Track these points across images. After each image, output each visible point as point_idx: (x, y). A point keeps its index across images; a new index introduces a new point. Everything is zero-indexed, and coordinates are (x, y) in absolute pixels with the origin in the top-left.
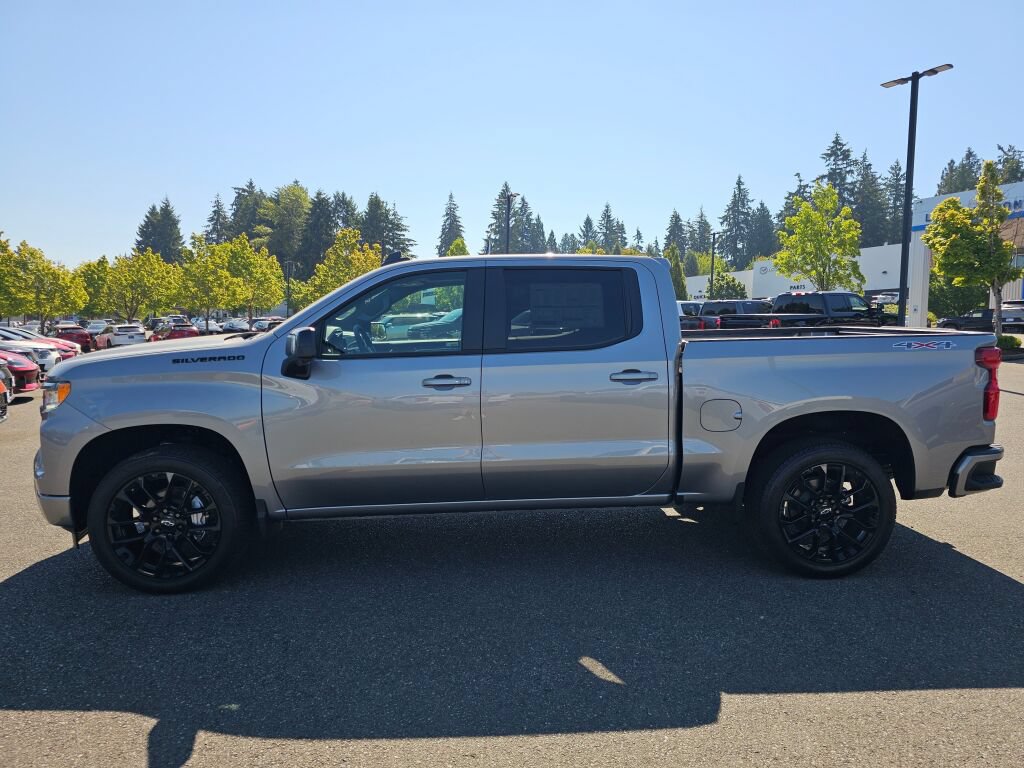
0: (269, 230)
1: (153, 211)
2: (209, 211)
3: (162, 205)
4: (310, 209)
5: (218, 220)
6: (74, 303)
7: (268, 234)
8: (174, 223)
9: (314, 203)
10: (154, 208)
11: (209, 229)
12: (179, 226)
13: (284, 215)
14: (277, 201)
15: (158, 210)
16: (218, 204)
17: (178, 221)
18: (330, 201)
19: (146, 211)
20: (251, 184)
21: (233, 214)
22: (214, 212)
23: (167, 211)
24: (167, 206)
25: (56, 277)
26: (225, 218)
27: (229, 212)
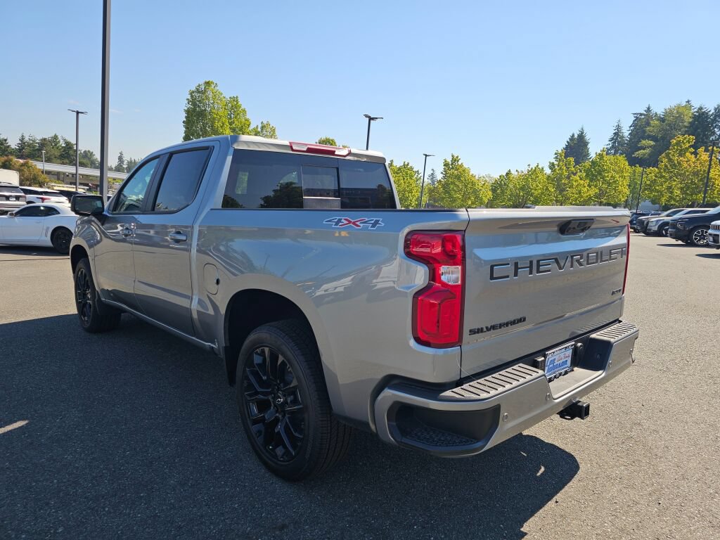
0: (652, 143)
1: (572, 138)
2: (611, 134)
3: (578, 133)
4: (690, 123)
5: (617, 139)
6: (481, 199)
7: (651, 147)
8: (586, 144)
9: (695, 117)
10: (573, 135)
11: (609, 147)
12: (589, 146)
13: (667, 130)
14: (662, 120)
15: (576, 136)
16: (618, 128)
17: (588, 143)
18: (711, 113)
19: (567, 138)
20: (649, 108)
21: (630, 134)
22: (615, 133)
23: (581, 136)
24: (582, 133)
25: (473, 184)
26: (623, 137)
27: (626, 132)
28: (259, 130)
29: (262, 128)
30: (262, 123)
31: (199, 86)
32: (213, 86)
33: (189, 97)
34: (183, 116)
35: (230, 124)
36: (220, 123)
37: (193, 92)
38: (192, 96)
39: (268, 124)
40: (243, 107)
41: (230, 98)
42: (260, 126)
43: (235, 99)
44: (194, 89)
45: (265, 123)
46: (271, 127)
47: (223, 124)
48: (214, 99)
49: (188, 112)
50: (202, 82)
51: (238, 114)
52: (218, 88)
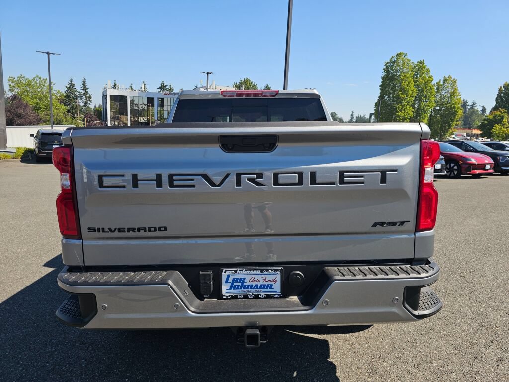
28: (442, 83)
29: (444, 81)
30: (444, 77)
31: (392, 57)
32: (403, 56)
33: (385, 67)
34: (380, 82)
35: (415, 82)
36: (407, 82)
37: (388, 63)
38: (387, 66)
39: (450, 77)
40: (427, 67)
41: (418, 62)
42: (442, 80)
43: (421, 62)
44: (388, 61)
45: (447, 77)
46: (453, 79)
47: (409, 83)
48: (403, 66)
49: (383, 78)
50: (394, 55)
51: (423, 73)
52: (406, 57)
